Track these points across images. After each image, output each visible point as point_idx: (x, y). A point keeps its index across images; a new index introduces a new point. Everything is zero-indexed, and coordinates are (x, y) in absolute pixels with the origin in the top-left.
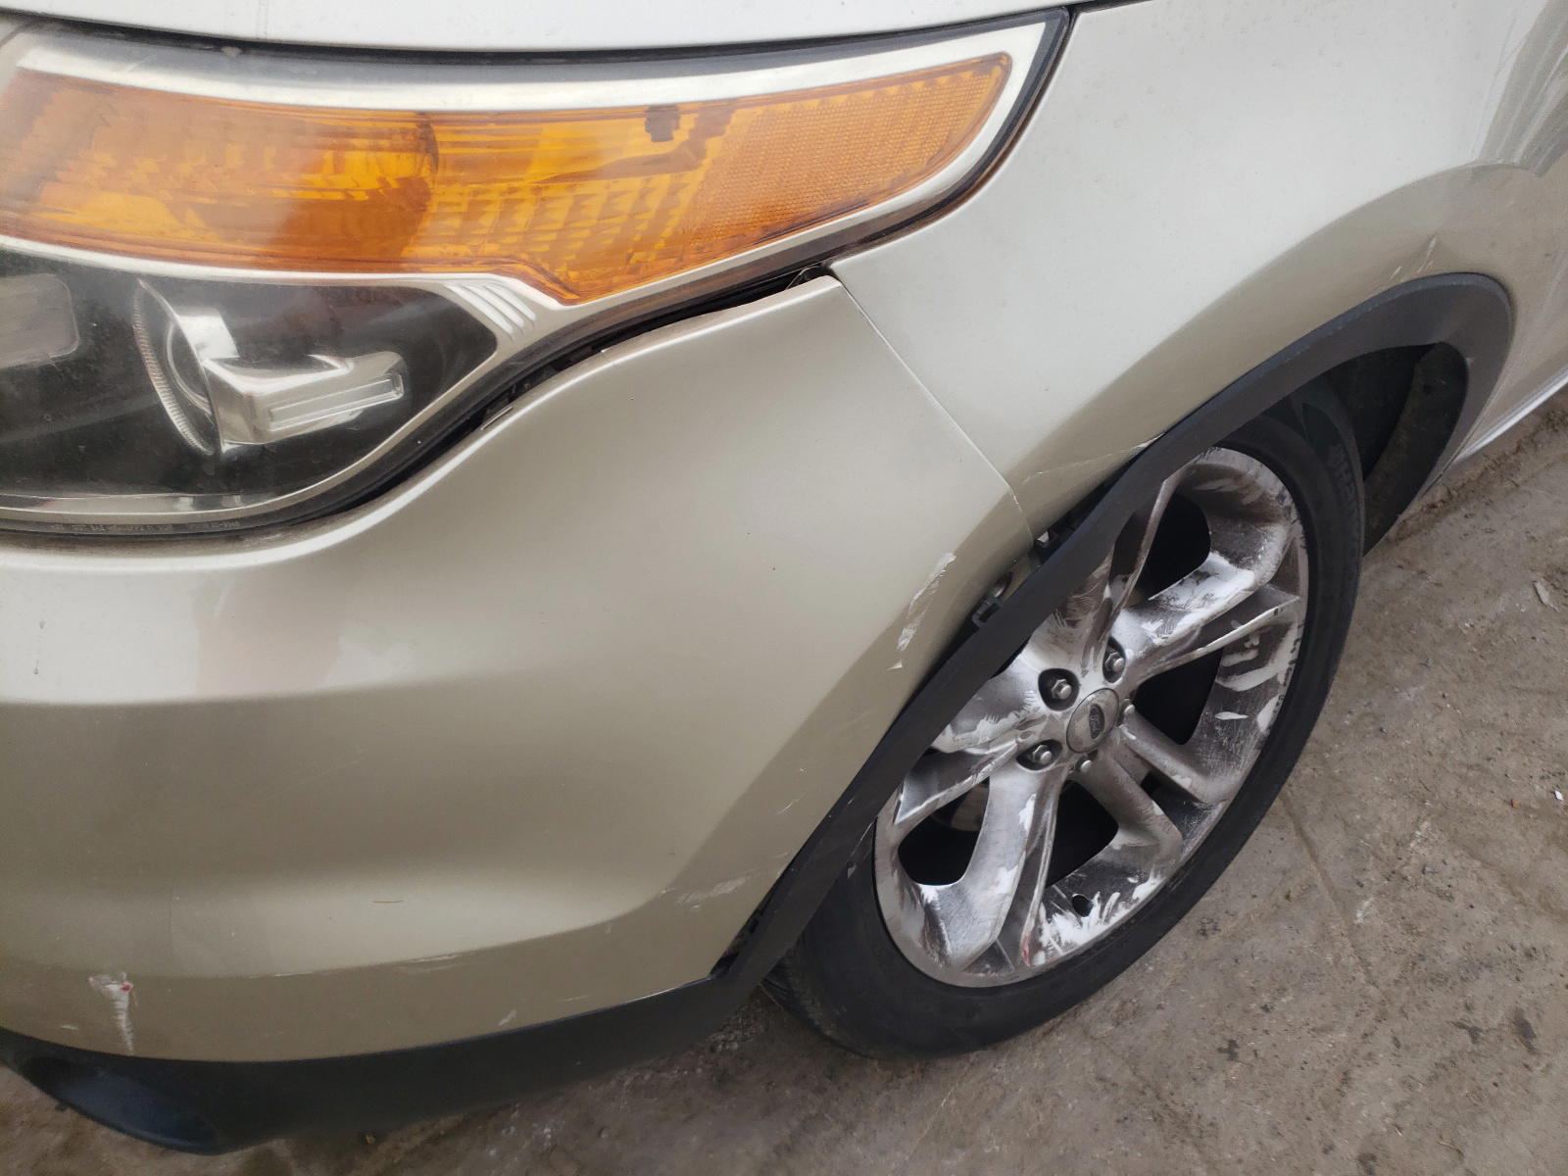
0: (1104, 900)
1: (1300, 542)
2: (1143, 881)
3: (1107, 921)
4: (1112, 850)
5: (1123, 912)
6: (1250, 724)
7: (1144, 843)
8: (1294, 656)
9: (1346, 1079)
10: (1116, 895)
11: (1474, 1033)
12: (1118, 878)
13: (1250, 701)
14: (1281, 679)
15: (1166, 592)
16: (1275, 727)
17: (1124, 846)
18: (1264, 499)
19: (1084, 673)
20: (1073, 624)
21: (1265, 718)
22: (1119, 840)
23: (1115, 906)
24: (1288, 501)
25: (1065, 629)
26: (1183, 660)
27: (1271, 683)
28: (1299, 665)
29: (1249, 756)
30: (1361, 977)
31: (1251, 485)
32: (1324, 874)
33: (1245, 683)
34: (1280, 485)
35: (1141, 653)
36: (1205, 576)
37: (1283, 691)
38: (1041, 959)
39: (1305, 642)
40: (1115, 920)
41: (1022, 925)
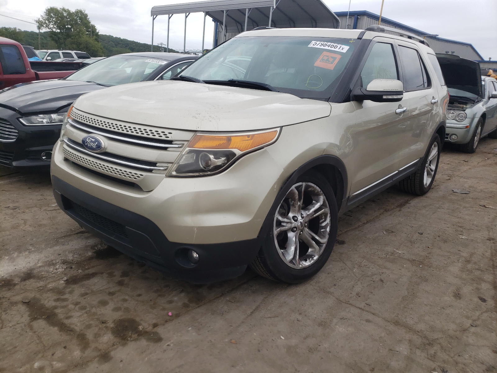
0: (309, 259)
1: (325, 199)
2: (315, 256)
3: (310, 262)
4: (309, 252)
5: (312, 261)
6: (326, 231)
7: (313, 250)
8: (330, 219)
9: (353, 287)
10: (311, 259)
11: (374, 281)
12: (311, 256)
13: (325, 227)
14: (329, 223)
15: (308, 207)
16: (330, 231)
17: (311, 251)
18: (318, 192)
19: (298, 216)
20: (295, 207)
21: (328, 229)
22: (310, 250)
23: (311, 260)
24: (322, 192)
25: (294, 208)
26: (313, 217)
27: (328, 223)
28: (331, 220)
29: (327, 236)
30: (355, 277)
31: (315, 189)
32: (348, 267)
33: (324, 224)
34: (320, 189)
35: (306, 215)
36: (313, 204)
37: (330, 225)
38: (301, 266)
39: (331, 216)
40: (312, 262)
41: (296, 257)
